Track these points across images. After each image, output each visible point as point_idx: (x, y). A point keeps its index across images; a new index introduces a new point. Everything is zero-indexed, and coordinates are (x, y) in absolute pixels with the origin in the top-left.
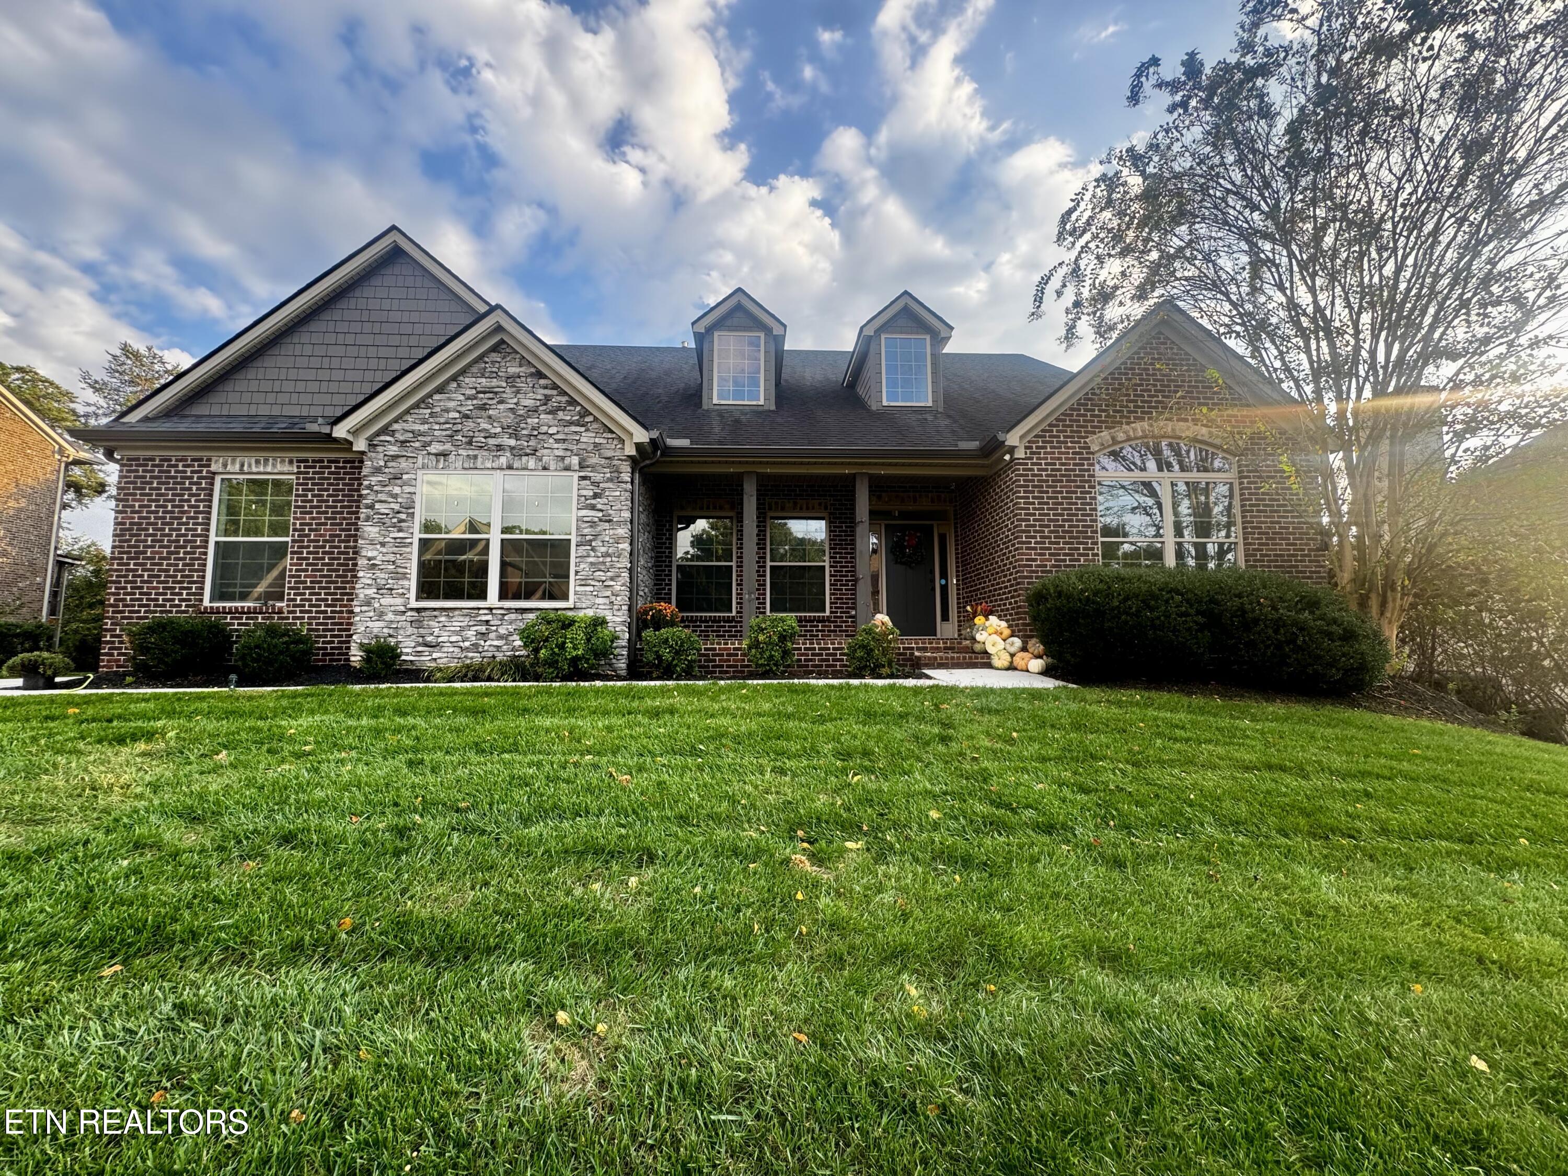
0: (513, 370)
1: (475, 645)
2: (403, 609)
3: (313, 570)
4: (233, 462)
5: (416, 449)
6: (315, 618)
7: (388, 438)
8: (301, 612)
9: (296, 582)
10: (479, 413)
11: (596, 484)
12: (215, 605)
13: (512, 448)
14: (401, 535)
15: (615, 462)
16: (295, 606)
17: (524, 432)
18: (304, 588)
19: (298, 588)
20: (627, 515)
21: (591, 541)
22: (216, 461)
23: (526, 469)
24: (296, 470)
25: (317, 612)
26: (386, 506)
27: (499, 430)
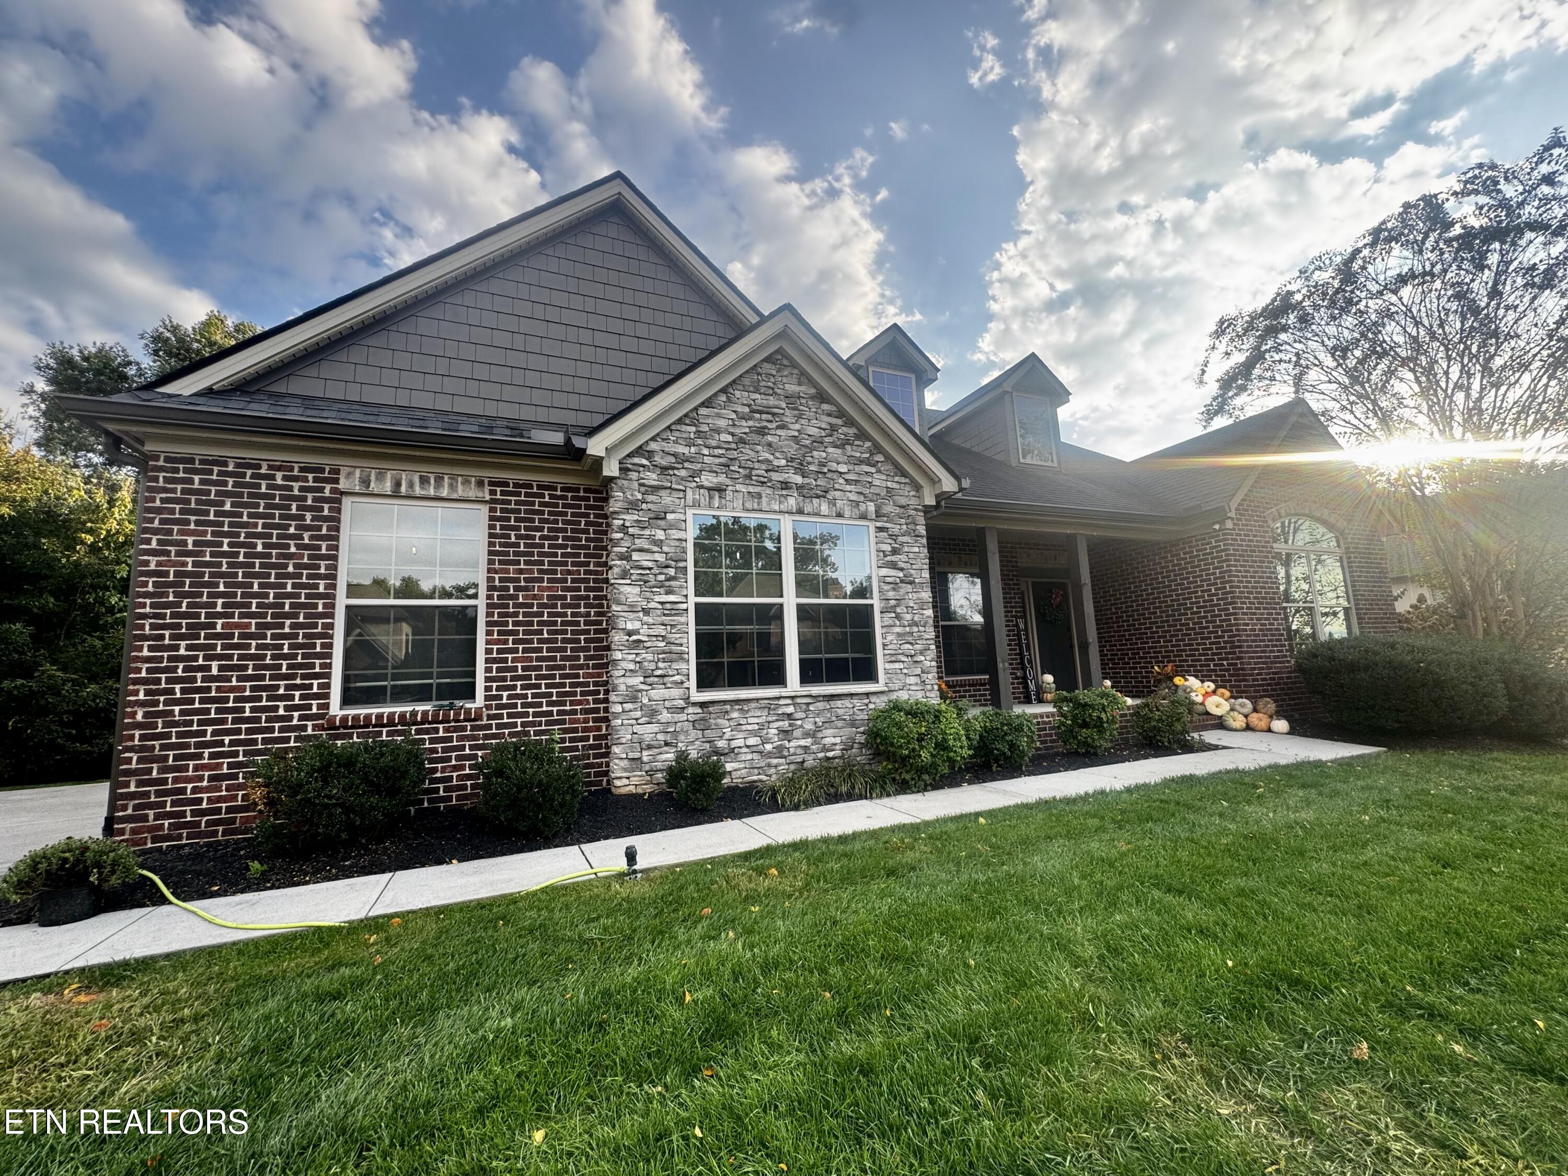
0: (792, 388)
1: (780, 749)
2: (681, 703)
3: (525, 650)
4: (380, 477)
5: (682, 479)
6: (533, 724)
7: (645, 462)
8: (510, 716)
9: (499, 670)
10: (756, 438)
11: (893, 537)
12: (352, 712)
13: (799, 488)
14: (672, 598)
15: (912, 512)
16: (498, 707)
17: (812, 468)
18: (513, 679)
19: (504, 679)
20: (926, 574)
21: (895, 606)
22: (349, 475)
23: (817, 514)
24: (488, 497)
25: (535, 715)
26: (649, 556)
27: (783, 462)
